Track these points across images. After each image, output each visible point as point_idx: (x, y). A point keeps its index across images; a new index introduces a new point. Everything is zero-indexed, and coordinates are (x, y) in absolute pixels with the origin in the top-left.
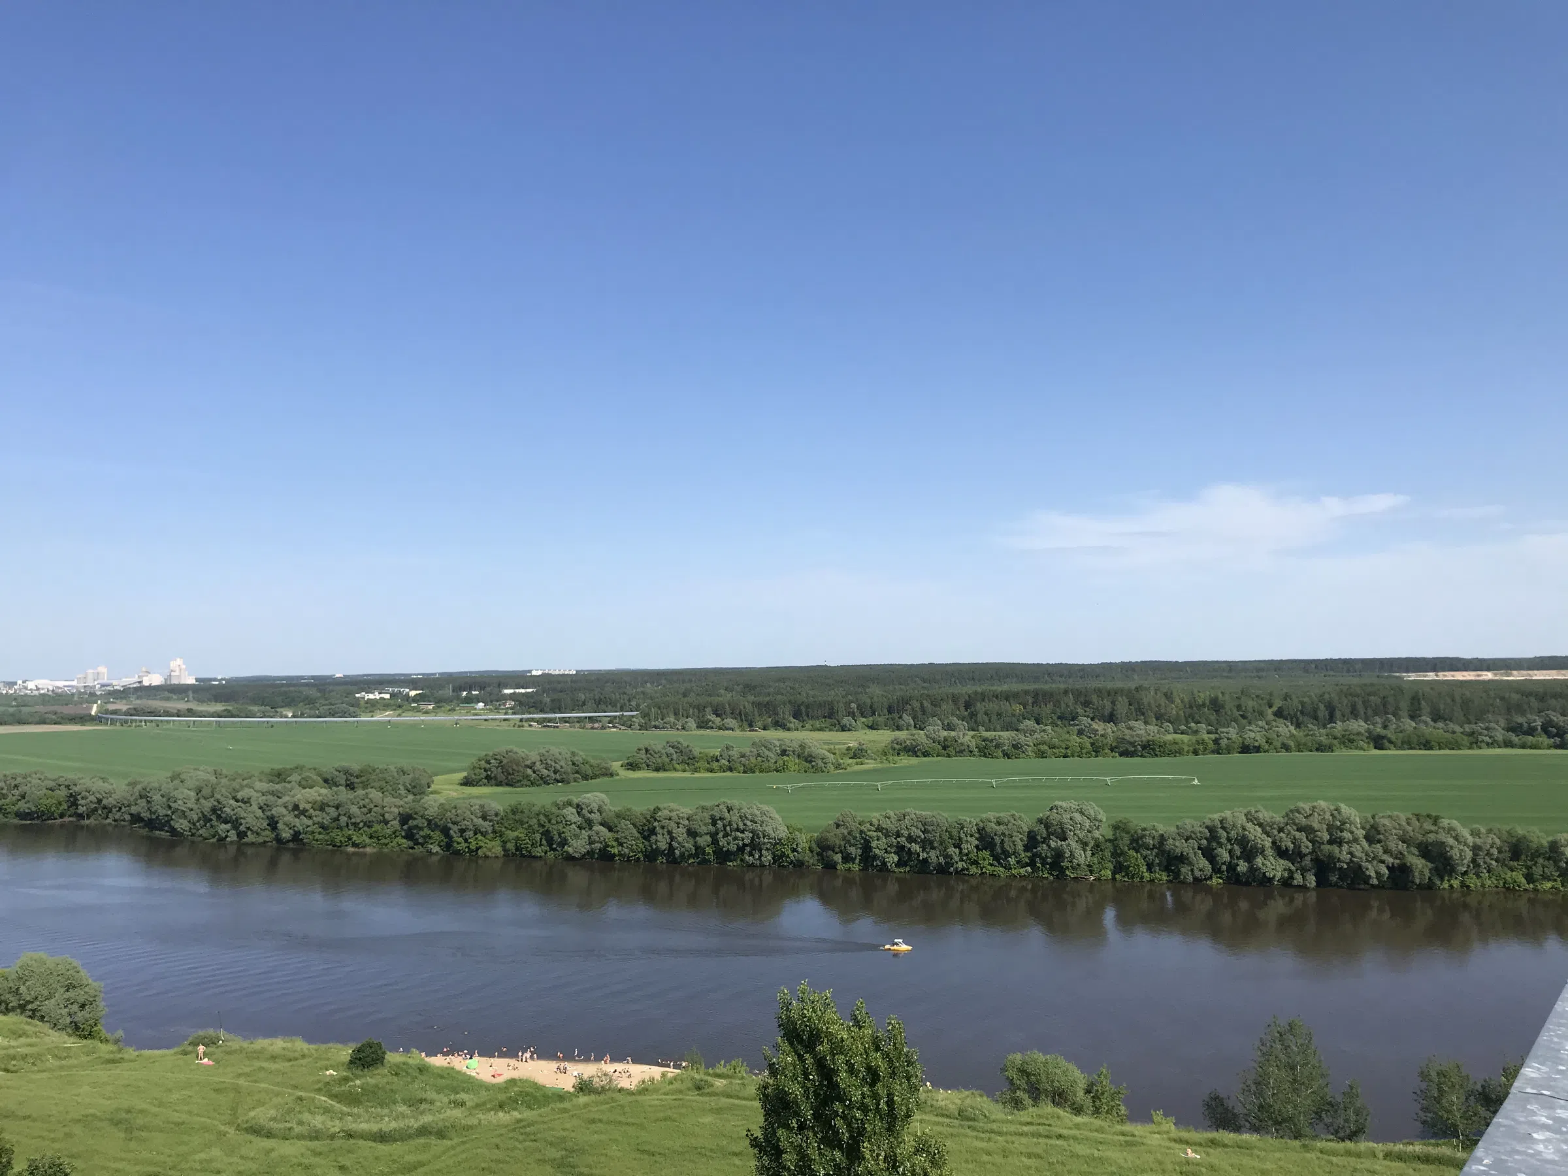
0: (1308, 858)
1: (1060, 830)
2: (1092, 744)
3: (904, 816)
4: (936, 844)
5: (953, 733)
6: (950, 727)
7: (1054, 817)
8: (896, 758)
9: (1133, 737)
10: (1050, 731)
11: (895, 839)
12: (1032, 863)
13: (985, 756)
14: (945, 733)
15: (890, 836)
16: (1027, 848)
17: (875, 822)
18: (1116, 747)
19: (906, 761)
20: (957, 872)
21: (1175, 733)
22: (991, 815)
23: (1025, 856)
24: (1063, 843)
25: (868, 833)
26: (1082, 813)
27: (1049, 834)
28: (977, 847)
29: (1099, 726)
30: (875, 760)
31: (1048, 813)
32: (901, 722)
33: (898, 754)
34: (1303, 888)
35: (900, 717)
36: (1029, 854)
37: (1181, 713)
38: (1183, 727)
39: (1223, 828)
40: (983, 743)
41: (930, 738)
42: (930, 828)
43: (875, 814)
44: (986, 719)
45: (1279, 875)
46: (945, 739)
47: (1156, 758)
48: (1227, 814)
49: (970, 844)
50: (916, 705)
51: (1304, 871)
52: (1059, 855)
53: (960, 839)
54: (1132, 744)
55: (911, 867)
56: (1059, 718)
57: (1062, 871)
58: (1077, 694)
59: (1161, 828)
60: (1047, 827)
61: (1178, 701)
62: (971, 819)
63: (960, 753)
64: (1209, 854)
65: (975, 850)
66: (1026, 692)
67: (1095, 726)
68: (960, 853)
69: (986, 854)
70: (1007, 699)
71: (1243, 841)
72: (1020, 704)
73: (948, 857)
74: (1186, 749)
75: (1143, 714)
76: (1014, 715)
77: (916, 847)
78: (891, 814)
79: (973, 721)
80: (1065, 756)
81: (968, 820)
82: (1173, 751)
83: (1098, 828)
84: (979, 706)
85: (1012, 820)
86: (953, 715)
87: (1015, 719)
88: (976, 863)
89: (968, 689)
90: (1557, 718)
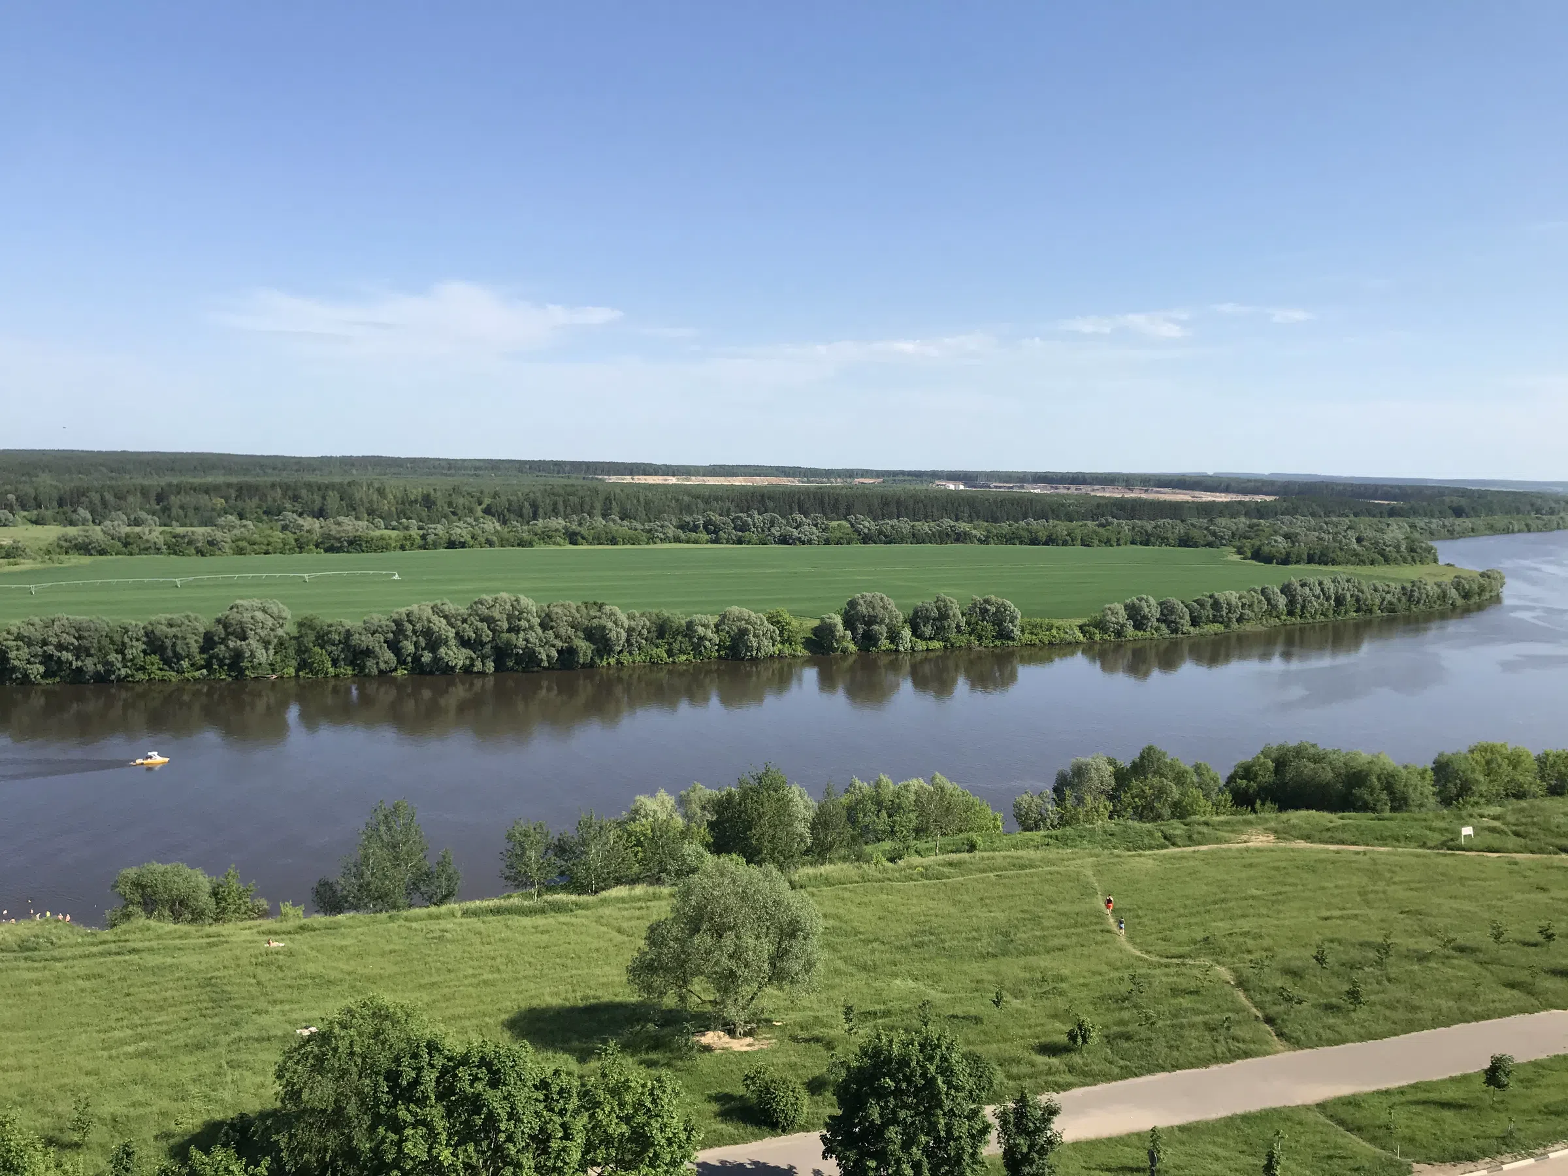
0: (489, 646)
1: (239, 630)
2: (296, 540)
3: (53, 621)
4: (92, 651)
5: (137, 529)
6: (137, 522)
7: (234, 616)
8: (64, 557)
9: (339, 532)
10: (252, 527)
11: (41, 647)
12: (208, 666)
13: (175, 553)
14: (128, 529)
15: (33, 645)
16: (203, 650)
17: (14, 630)
18: (322, 543)
19: (75, 560)
20: (120, 679)
21: (386, 528)
22: (163, 617)
23: (200, 659)
24: (243, 643)
25: (5, 643)
26: (264, 611)
27: (228, 634)
28: (144, 651)
29: (308, 523)
30: (34, 559)
31: (228, 612)
32: (75, 517)
33: (67, 553)
34: (482, 674)
35: (75, 511)
36: (205, 656)
37: (393, 509)
38: (394, 523)
39: (410, 622)
40: (174, 540)
41: (108, 534)
42: (86, 634)
43: (13, 621)
44: (181, 512)
45: (460, 663)
46: (127, 536)
47: (362, 554)
48: (414, 608)
49: (136, 649)
50: (96, 497)
51: (484, 658)
52: (238, 655)
53: (123, 644)
54: (339, 540)
55: (61, 677)
56: (265, 512)
57: (241, 671)
58: (286, 488)
59: (348, 623)
60: (226, 627)
61: (390, 496)
62: (137, 622)
63: (145, 550)
64: (394, 646)
65: (142, 655)
66: (229, 485)
67: (300, 521)
68: (124, 658)
69: (155, 658)
70: (207, 492)
71: (428, 633)
72: (222, 497)
73: (107, 663)
74: (393, 545)
75: (355, 509)
76: (213, 510)
77: (67, 656)
78: (36, 620)
79: (165, 515)
80: (266, 553)
81: (134, 623)
82: (381, 546)
83: (282, 626)
84: (174, 500)
85: (187, 622)
86: (141, 509)
87: (215, 514)
88: (142, 669)
89: (163, 481)
90: (716, 517)
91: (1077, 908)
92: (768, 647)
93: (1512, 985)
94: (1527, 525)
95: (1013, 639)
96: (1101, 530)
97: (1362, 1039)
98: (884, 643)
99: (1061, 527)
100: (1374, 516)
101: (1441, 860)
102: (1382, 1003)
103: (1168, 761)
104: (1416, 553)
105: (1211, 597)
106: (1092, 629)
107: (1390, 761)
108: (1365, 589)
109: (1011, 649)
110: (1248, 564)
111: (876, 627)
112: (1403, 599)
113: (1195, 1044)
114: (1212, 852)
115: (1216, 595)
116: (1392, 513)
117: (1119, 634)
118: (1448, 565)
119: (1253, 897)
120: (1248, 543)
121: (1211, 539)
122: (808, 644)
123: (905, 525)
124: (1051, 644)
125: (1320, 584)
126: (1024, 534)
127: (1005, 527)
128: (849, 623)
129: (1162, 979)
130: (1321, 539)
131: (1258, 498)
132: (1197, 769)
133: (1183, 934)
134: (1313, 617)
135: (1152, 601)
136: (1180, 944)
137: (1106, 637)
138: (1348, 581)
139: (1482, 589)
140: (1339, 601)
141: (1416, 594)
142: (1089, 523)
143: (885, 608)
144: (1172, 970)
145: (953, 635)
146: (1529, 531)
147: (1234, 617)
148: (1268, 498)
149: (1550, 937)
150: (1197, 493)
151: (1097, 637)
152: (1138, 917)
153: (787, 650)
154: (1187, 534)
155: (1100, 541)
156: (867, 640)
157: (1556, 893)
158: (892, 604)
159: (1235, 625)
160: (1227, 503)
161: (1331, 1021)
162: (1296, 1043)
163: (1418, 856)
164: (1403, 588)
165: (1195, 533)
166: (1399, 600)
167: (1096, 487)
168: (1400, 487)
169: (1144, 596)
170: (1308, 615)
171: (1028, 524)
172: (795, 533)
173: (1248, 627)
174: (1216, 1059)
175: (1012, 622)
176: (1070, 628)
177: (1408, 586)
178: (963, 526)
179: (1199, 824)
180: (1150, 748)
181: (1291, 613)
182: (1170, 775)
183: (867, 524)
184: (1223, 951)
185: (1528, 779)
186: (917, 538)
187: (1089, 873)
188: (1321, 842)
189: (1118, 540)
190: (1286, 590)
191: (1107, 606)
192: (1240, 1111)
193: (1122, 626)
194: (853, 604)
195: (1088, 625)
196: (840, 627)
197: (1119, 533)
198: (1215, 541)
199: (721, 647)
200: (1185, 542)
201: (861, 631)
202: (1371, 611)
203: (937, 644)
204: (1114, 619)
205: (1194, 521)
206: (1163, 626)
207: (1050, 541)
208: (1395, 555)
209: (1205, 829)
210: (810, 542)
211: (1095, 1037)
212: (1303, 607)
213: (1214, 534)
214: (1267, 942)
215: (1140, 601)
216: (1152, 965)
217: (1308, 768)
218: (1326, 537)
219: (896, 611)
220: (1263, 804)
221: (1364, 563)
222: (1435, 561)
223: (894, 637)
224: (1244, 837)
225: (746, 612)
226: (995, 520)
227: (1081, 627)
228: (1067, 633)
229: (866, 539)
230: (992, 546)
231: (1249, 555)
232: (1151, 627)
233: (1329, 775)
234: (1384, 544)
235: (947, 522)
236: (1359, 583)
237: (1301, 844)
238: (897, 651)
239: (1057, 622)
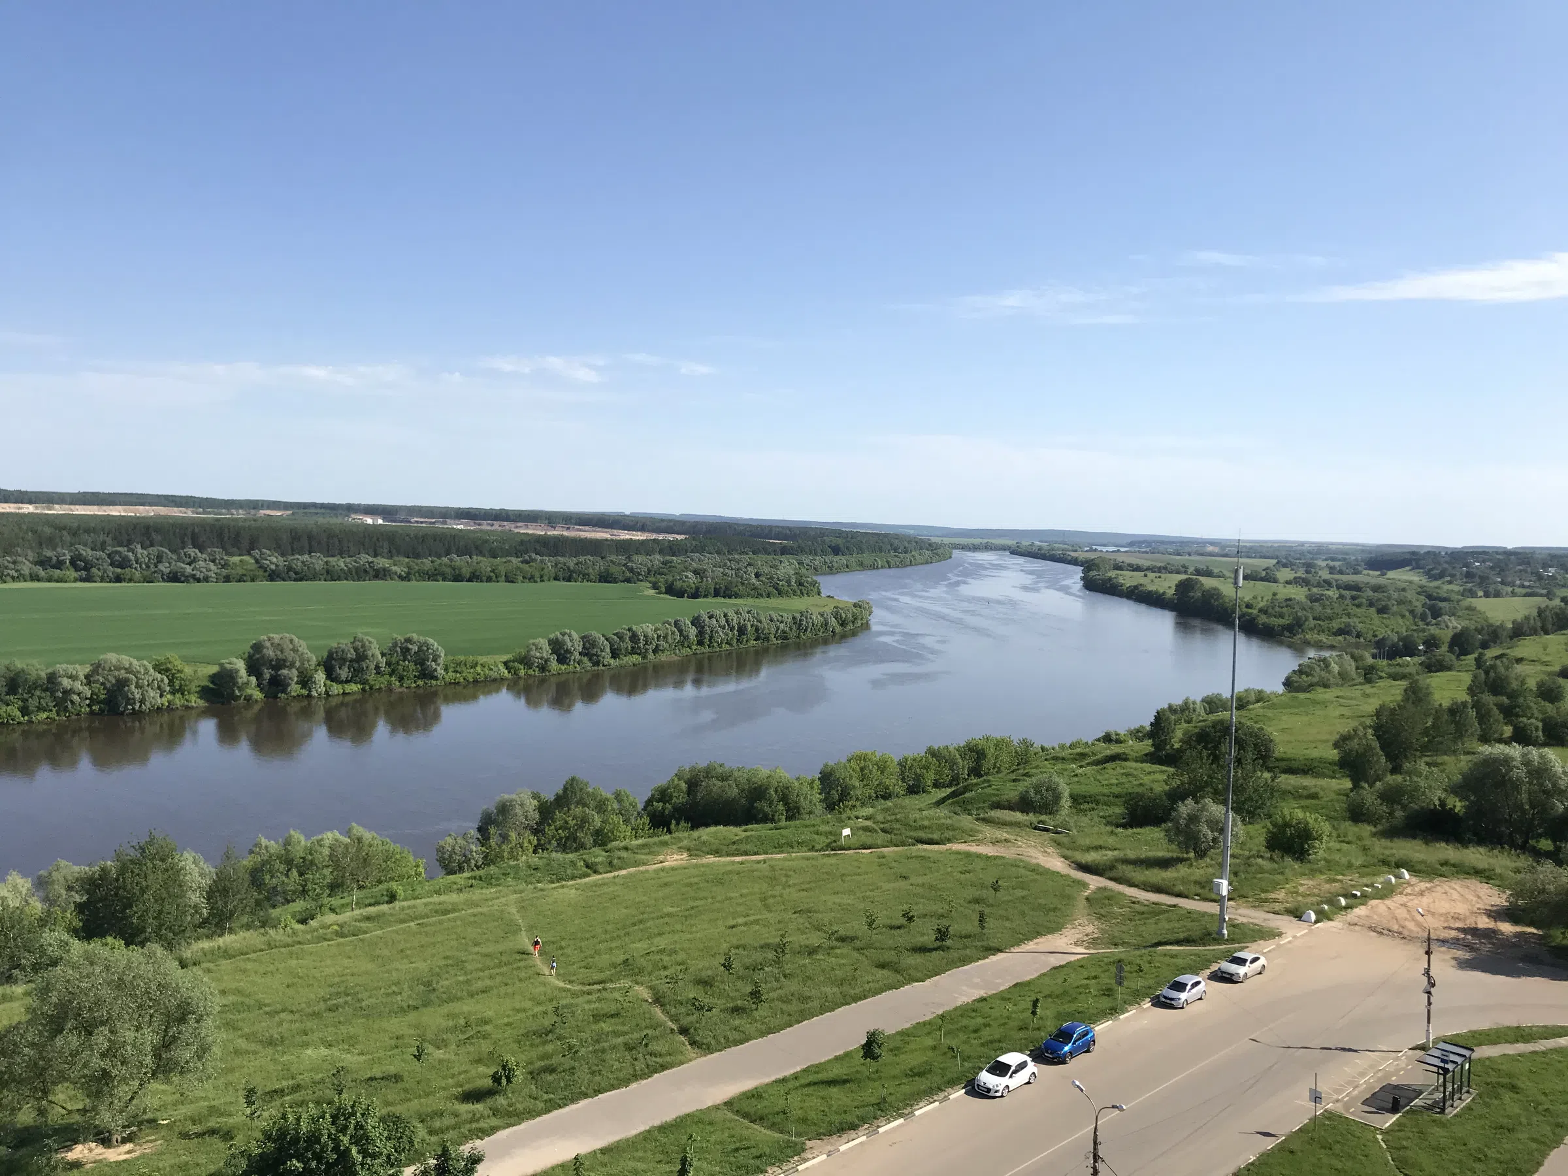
90: (86, 552)
91: (501, 947)
92: (154, 698)
93: (882, 966)
94: (888, 562)
95: (436, 678)
96: (525, 567)
97: (763, 1034)
98: (295, 689)
99: (484, 564)
100: (769, 554)
101: (826, 860)
102: (780, 999)
103: (590, 790)
104: (804, 587)
105: (629, 630)
106: (516, 664)
107: (785, 775)
108: (763, 619)
109: (433, 689)
110: (663, 598)
111: (285, 672)
112: (794, 627)
113: (616, 1065)
114: (631, 875)
115: (634, 628)
116: (784, 551)
117: (543, 668)
118: (829, 597)
119: (669, 915)
120: (661, 579)
121: (628, 574)
122: (204, 692)
123: (318, 561)
124: (476, 681)
125: (725, 615)
126: (448, 570)
127: (427, 563)
128: (254, 668)
129: (585, 1006)
130: (725, 575)
131: (671, 537)
132: (618, 797)
133: (605, 959)
134: (720, 646)
135: (575, 636)
136: (601, 970)
137: (531, 672)
138: (749, 612)
139: (855, 619)
140: (742, 630)
141: (804, 623)
142: (515, 561)
143: (295, 650)
144: (594, 997)
145: (371, 677)
146: (890, 567)
147: (651, 647)
148: (679, 537)
149: (910, 919)
150: (615, 532)
151: (522, 672)
152: (561, 948)
153: (178, 701)
154: (607, 571)
155: (524, 577)
156: (275, 686)
157: (914, 880)
158: (303, 646)
159: (651, 656)
160: (643, 541)
161: (737, 1022)
162: (705, 1048)
163: (808, 859)
164: (794, 618)
165: (614, 570)
166: (791, 629)
167: (519, 524)
168: (789, 529)
169: (568, 631)
170: (715, 644)
171: (451, 560)
172: (188, 569)
173: (663, 657)
174: (636, 1077)
175: (435, 660)
176: (495, 663)
177: (798, 616)
178: (382, 562)
179: (619, 850)
180: (573, 779)
181: (700, 643)
182: (592, 804)
183: (274, 560)
184: (641, 971)
185: (892, 782)
186: (331, 575)
187: (514, 910)
188: (728, 855)
189: (541, 577)
190: (696, 622)
191: (531, 641)
192: (657, 1123)
193: (546, 661)
194: (257, 647)
195: (513, 661)
196: (243, 672)
197: (543, 569)
198: (632, 577)
199: (93, 701)
200: (606, 578)
201: (267, 676)
202: (767, 639)
203: (354, 687)
204: (538, 654)
205: (613, 558)
206: (585, 659)
207: (474, 577)
208: (786, 588)
209: (624, 854)
210: (206, 579)
211: (519, 1075)
212: (711, 637)
213: (631, 570)
214: (681, 957)
215: (563, 635)
216: (575, 995)
217: (716, 785)
218: (730, 572)
219: (309, 653)
220: (678, 824)
221: (762, 596)
222: (819, 593)
223: (306, 681)
224: (661, 858)
225: (126, 660)
226: (417, 556)
227: (506, 664)
228: (491, 669)
229: (273, 576)
230: (414, 583)
231: (663, 590)
232: (574, 660)
233: (734, 792)
234: (778, 578)
235: (364, 558)
236: (758, 614)
237: (711, 859)
238: (309, 696)
239: (482, 659)
